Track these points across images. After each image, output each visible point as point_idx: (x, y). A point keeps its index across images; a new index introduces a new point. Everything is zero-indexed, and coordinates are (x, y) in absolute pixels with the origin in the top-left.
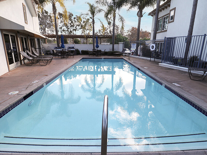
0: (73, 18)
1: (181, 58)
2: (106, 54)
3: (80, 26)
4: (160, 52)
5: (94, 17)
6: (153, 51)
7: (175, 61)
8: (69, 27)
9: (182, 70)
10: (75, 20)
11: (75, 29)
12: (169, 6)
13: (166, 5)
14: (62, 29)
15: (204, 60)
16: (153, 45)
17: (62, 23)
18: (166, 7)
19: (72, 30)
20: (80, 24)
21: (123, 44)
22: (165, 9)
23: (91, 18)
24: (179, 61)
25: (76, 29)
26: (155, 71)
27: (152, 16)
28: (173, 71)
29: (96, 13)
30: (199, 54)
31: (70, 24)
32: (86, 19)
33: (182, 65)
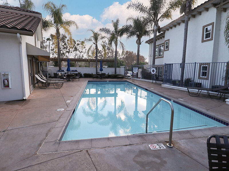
0: (66, 41)
1: (177, 80)
2: (109, 76)
3: (74, 48)
4: (159, 75)
5: (97, 42)
6: (154, 74)
7: (173, 83)
8: (62, 49)
9: (181, 89)
10: (69, 42)
11: (68, 51)
12: (164, 37)
13: (161, 36)
14: (54, 51)
15: (197, 82)
16: (154, 69)
17: (53, 45)
18: (161, 38)
19: (64, 52)
20: (74, 46)
21: (125, 67)
22: (160, 39)
23: (94, 43)
24: (177, 82)
25: (70, 52)
26: (161, 91)
27: (149, 44)
28: (175, 90)
29: (99, 39)
30: (193, 77)
31: (63, 46)
32: (80, 41)
33: (179, 85)
